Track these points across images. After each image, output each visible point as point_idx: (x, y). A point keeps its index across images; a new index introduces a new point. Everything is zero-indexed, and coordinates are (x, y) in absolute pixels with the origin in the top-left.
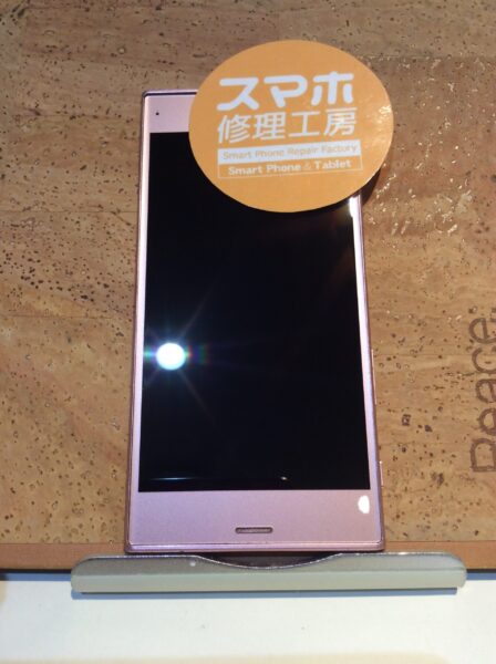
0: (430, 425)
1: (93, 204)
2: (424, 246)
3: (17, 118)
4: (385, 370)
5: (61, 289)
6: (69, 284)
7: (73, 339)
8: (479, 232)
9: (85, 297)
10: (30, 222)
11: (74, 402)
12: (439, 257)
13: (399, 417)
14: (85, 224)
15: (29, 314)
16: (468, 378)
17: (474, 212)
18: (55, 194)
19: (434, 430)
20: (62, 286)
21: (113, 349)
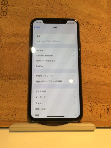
1: (88, 43)
3: (109, 66)
4: (25, 7)
6: (91, 25)
7: (89, 14)
10: (102, 39)
12: (11, 29)
15: (99, 19)
18: (97, 45)
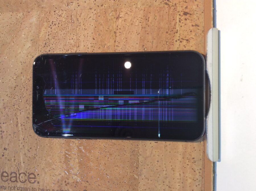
0: (4, 156)
1: (80, 43)
2: (61, 162)
4: (20, 144)
5: (48, 35)
7: (32, 41)
8: (65, 182)
9: (46, 44)
10: (73, 22)
11: (13, 44)
12: (57, 167)
13: (6, 147)
14: (72, 41)
15: (40, 26)
16: (17, 170)
17: (73, 181)
18: (83, 29)
19: (3, 157)
20: (50, 36)
21: (28, 55)
